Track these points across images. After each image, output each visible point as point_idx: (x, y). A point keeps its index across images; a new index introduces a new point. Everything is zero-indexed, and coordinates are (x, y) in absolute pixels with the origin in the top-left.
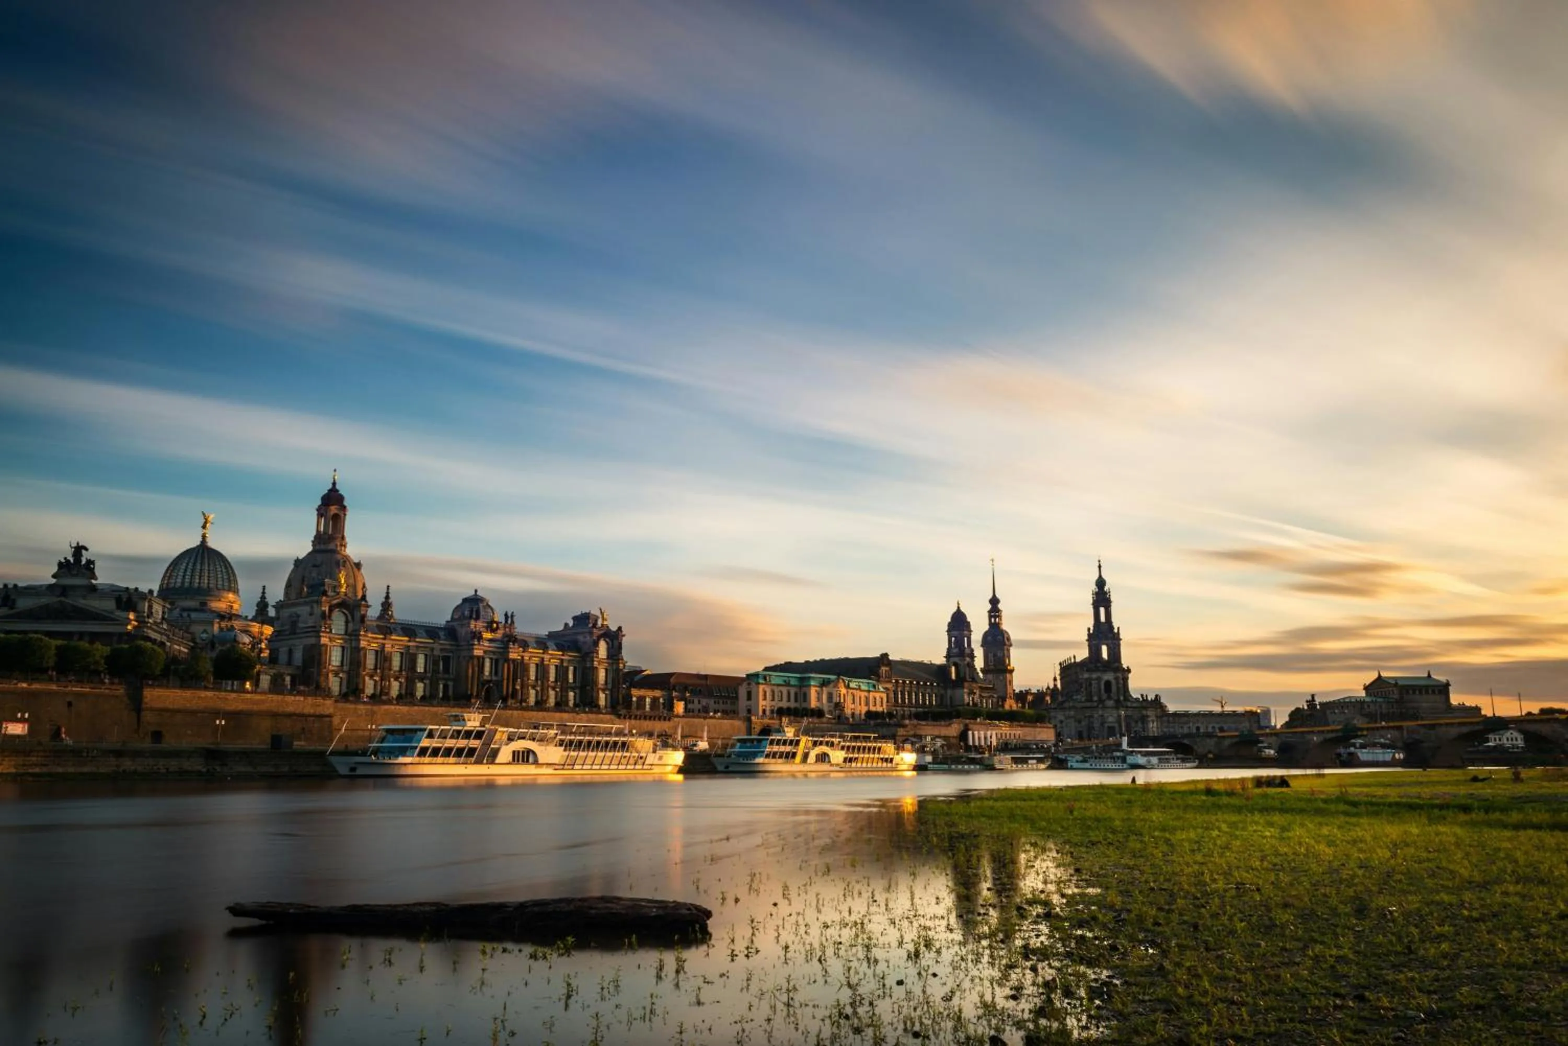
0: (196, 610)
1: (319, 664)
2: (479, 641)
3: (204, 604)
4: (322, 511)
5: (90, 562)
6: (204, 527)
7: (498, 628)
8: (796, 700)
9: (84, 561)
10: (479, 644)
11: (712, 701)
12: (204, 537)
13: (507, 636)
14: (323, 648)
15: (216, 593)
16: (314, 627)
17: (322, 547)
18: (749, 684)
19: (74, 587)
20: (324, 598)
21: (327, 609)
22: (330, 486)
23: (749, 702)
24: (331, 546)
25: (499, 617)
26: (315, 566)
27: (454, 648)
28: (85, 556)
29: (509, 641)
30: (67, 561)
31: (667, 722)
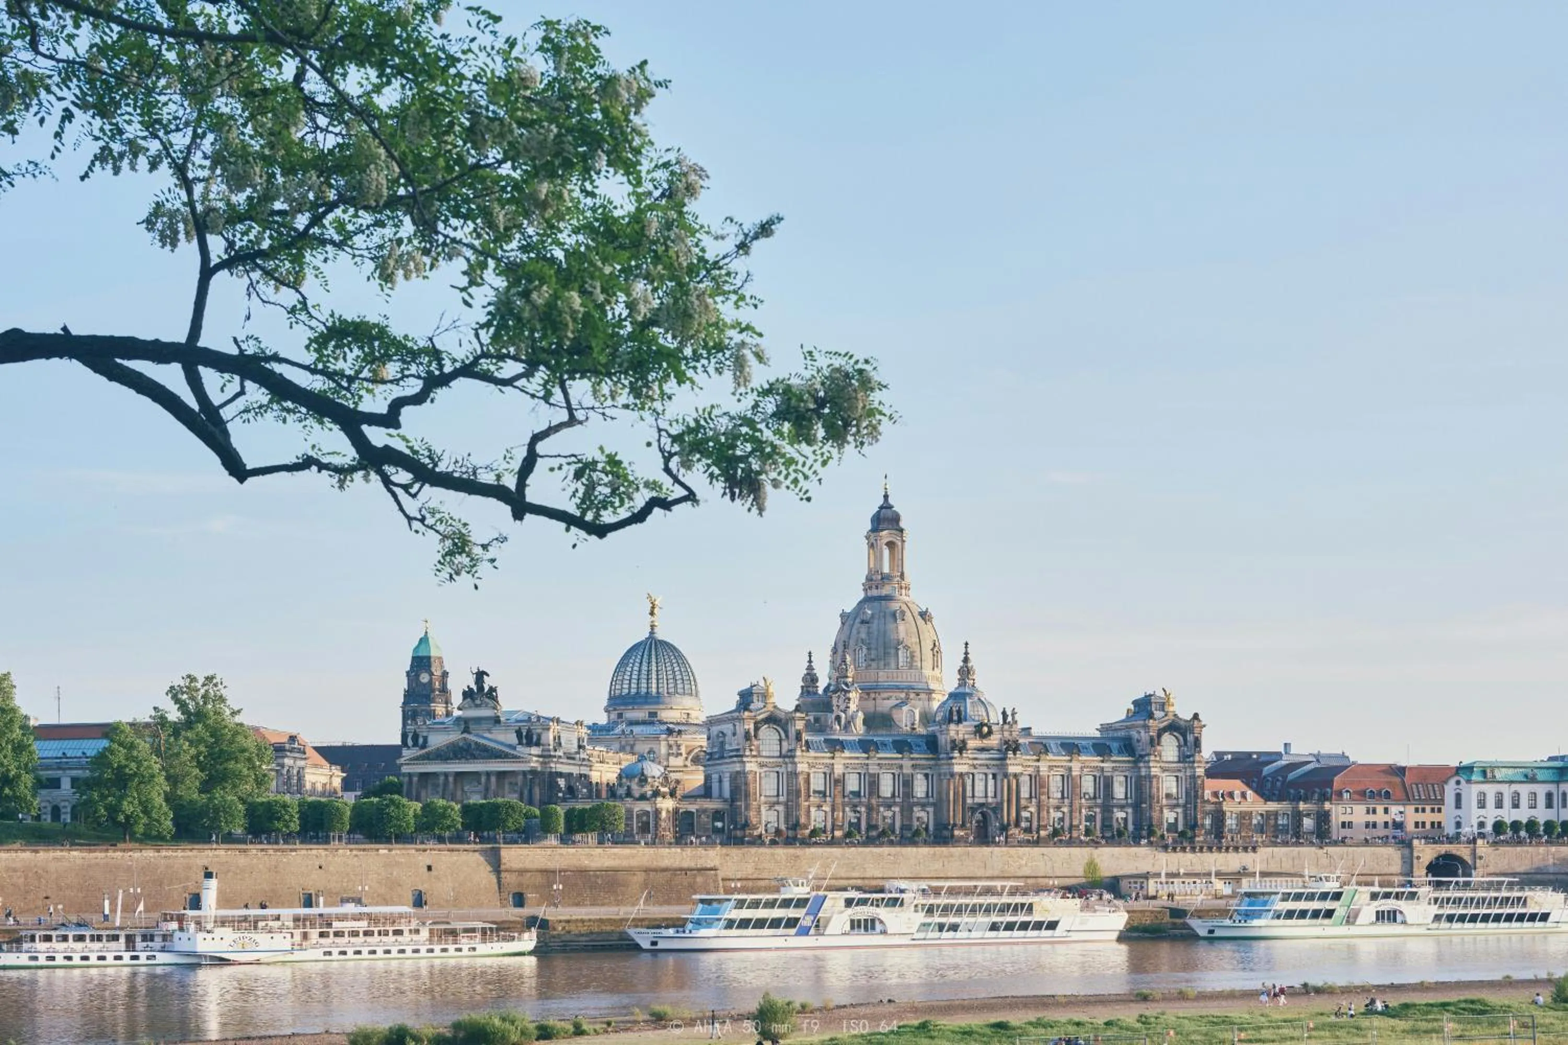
0: (644, 723)
1: (747, 795)
2: (961, 753)
3: (653, 714)
4: (872, 540)
5: (492, 689)
6: (652, 614)
7: (990, 732)
8: (1549, 805)
9: (486, 689)
10: (961, 757)
11: (1412, 808)
12: (653, 627)
13: (1006, 742)
14: (750, 777)
15: (667, 700)
16: (738, 750)
17: (875, 593)
18: (1458, 783)
19: (478, 720)
20: (747, 713)
21: (752, 726)
22: (881, 501)
23: (1458, 812)
24: (886, 591)
25: (995, 717)
26: (863, 622)
27: (932, 762)
28: (488, 683)
29: (1007, 749)
30: (471, 689)
31: (1251, 855)
